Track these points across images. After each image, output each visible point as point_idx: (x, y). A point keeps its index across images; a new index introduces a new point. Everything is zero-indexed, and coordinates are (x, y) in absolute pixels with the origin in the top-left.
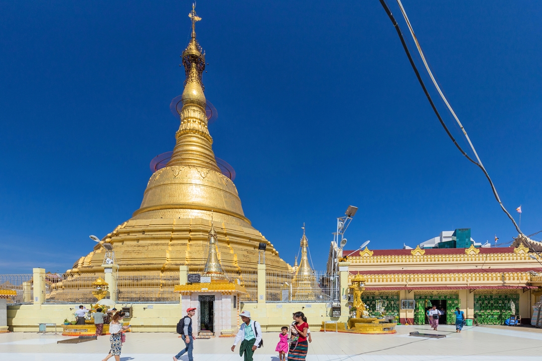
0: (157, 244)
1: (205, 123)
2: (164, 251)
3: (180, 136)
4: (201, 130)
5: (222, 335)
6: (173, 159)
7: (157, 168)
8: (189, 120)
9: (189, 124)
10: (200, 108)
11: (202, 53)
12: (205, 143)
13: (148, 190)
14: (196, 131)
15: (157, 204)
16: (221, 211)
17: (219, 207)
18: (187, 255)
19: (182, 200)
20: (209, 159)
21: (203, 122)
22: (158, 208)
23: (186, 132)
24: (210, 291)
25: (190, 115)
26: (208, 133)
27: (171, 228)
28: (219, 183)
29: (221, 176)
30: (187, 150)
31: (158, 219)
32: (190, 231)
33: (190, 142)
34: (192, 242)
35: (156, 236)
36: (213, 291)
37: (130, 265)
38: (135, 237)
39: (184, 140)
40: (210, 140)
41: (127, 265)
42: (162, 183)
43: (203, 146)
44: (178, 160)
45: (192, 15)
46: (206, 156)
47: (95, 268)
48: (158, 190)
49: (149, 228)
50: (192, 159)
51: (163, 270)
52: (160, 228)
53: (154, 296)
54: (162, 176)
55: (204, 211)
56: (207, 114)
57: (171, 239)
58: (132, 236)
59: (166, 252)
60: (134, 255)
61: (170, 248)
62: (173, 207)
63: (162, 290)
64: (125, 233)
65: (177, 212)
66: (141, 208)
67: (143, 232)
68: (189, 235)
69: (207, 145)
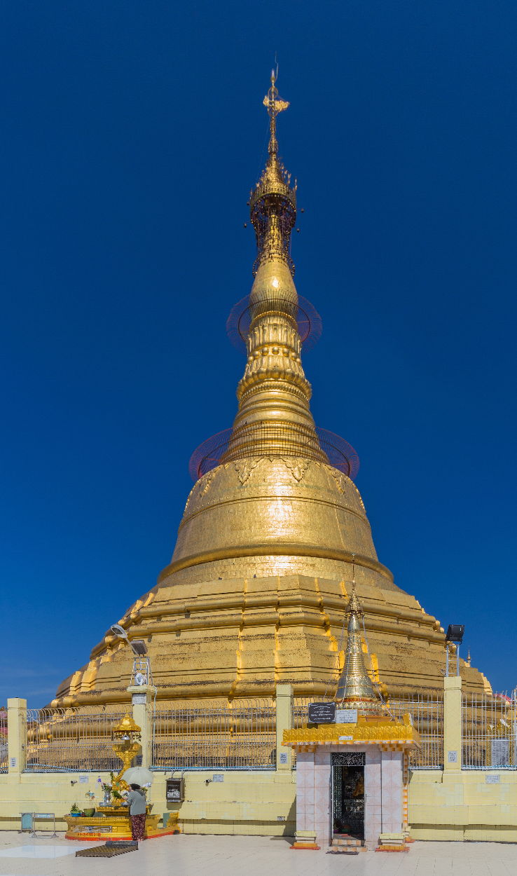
0: (215, 639)
1: (296, 352)
2: (231, 652)
3: (247, 389)
4: (289, 370)
5: (381, 846)
6: (235, 444)
7: (203, 469)
8: (266, 349)
9: (265, 359)
10: (288, 319)
11: (291, 187)
12: (296, 400)
13: (188, 520)
14: (280, 373)
15: (207, 549)
16: (335, 556)
17: (330, 547)
18: (277, 661)
19: (258, 537)
20: (304, 435)
21: (293, 350)
22: (211, 556)
23: (260, 377)
24: (357, 742)
25: (266, 339)
26: (302, 374)
27: (241, 599)
28: (329, 491)
29: (333, 473)
30: (261, 422)
31: (214, 583)
32: (278, 605)
33: (268, 400)
34: (283, 631)
35: (213, 619)
36: (363, 741)
37: (169, 686)
38: (173, 624)
39: (255, 398)
40: (307, 391)
41: (164, 686)
42: (216, 501)
43: (295, 407)
44: (246, 444)
45: (271, 99)
46: (299, 429)
47: (104, 694)
48: (208, 518)
49: (199, 603)
50: (272, 439)
51: (232, 695)
52: (219, 601)
53: (220, 754)
54: (215, 484)
55: (300, 558)
56: (299, 332)
57: (243, 625)
58: (166, 622)
59: (235, 655)
60: (175, 665)
61: (242, 646)
62: (241, 552)
63: (233, 740)
64: (152, 617)
65: (249, 564)
66: (174, 560)
67: (187, 612)
68: (277, 615)
69: (301, 403)
